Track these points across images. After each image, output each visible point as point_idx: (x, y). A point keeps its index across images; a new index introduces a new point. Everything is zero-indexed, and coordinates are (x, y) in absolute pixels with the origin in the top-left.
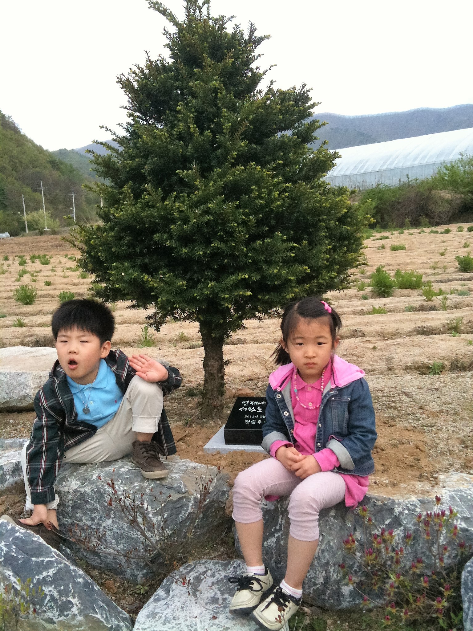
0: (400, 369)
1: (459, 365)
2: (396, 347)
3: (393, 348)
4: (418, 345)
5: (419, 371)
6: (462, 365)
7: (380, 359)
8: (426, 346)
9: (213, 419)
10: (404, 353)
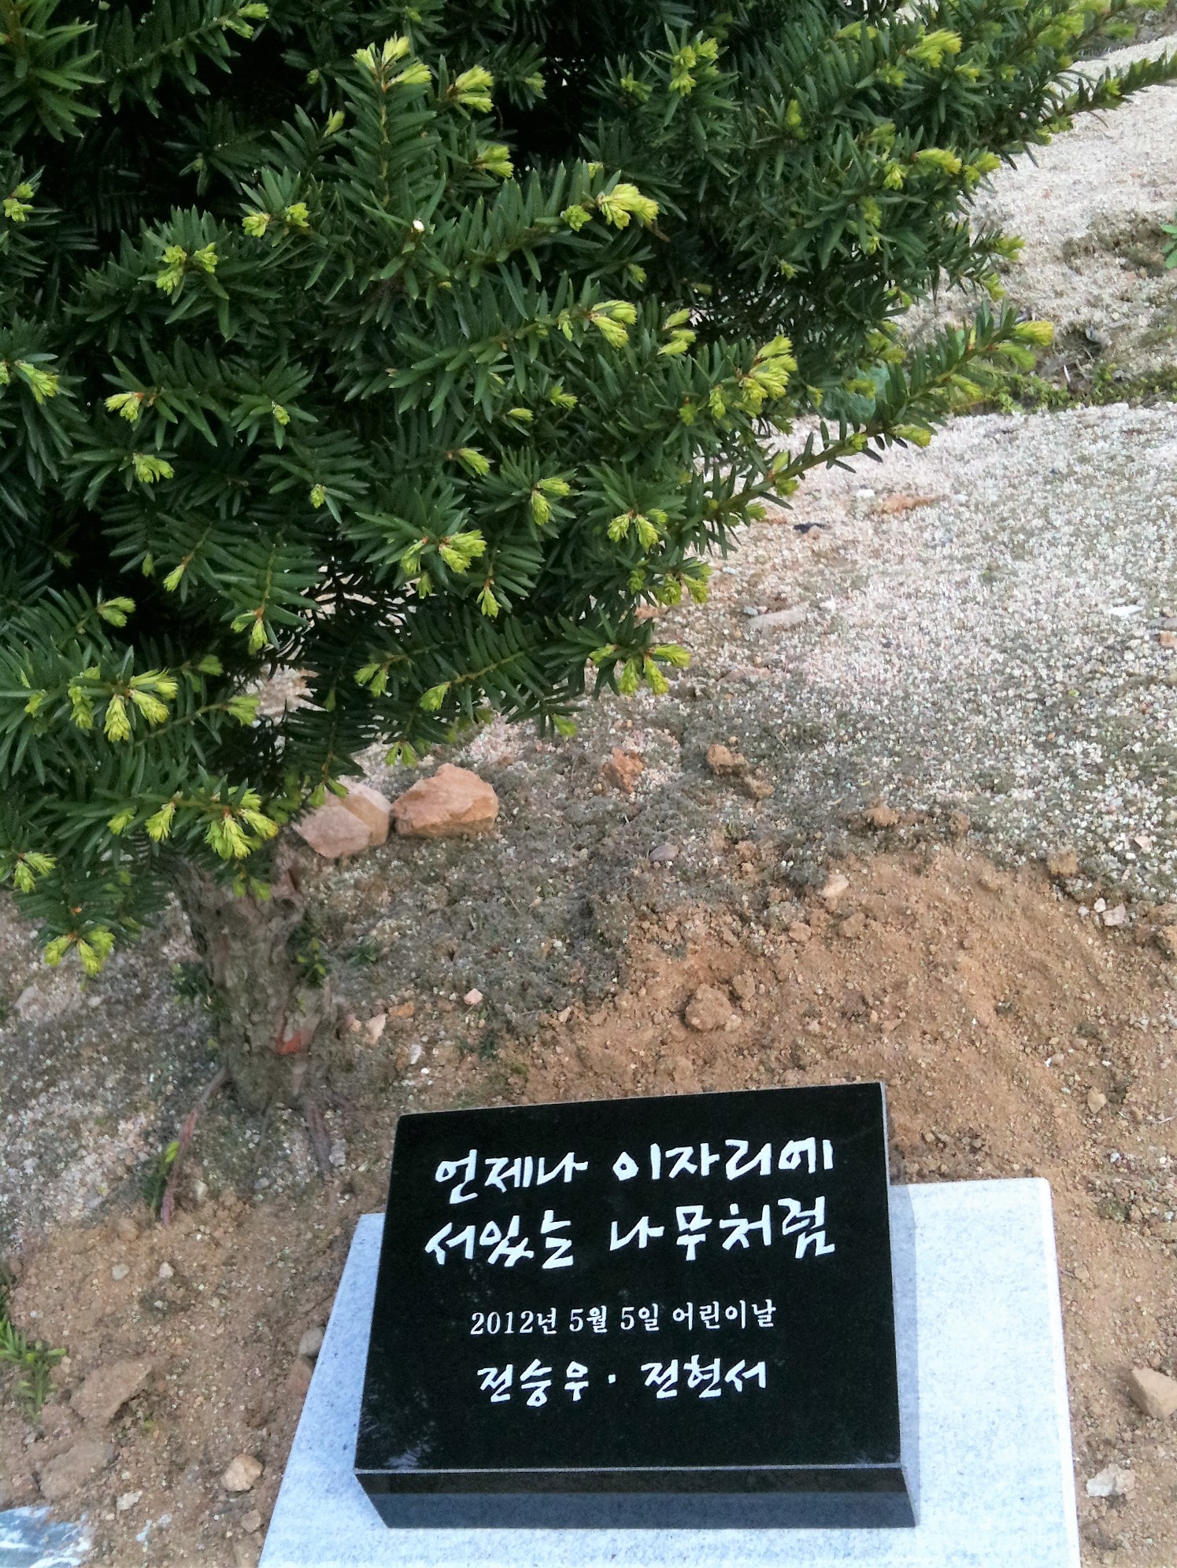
9: (298, 1109)
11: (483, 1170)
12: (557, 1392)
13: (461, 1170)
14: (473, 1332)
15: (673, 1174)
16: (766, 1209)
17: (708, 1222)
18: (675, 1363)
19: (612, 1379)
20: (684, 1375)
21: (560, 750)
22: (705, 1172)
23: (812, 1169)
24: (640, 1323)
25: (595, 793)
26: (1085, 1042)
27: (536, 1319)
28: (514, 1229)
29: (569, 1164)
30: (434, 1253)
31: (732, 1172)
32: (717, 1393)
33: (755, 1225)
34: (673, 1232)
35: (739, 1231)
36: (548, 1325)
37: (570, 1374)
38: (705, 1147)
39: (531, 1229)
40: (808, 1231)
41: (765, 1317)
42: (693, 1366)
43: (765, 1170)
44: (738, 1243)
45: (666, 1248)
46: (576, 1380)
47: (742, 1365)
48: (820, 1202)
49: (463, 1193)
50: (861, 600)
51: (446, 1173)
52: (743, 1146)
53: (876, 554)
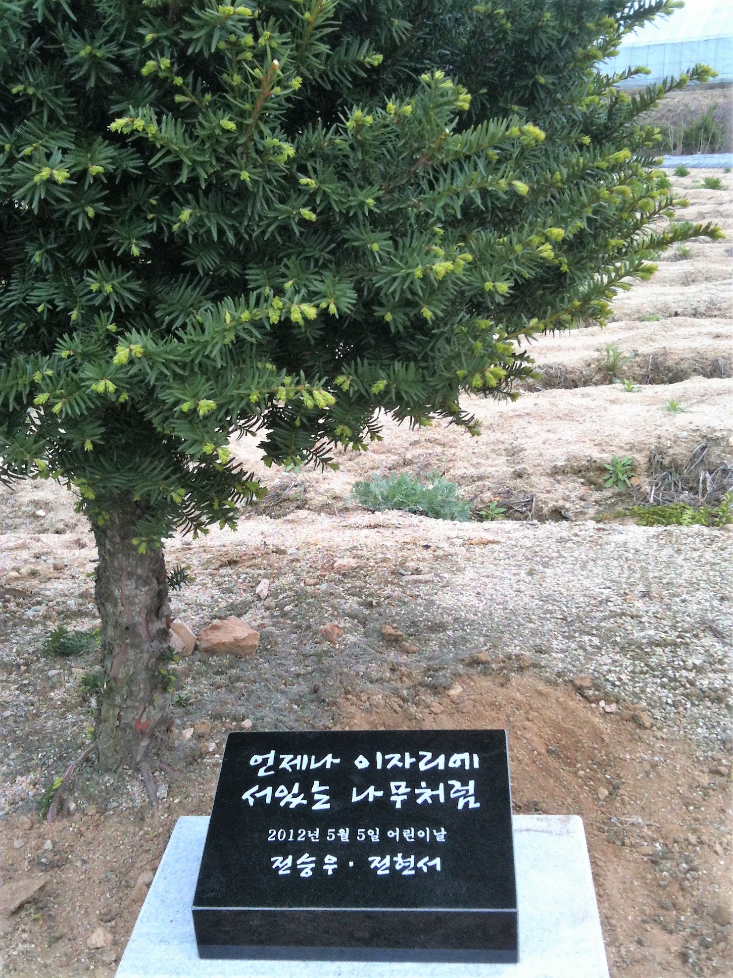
0: (541, 475)
1: (666, 461)
2: (523, 422)
3: (517, 424)
4: (568, 416)
5: (583, 477)
6: (673, 461)
7: (493, 451)
8: (588, 419)
9: (138, 770)
10: (544, 435)
11: (278, 761)
12: (318, 869)
13: (265, 761)
14: (269, 839)
15: (389, 767)
16: (442, 786)
17: (409, 790)
18: (388, 857)
19: (351, 864)
20: (393, 863)
21: (294, 622)
22: (407, 766)
23: (467, 767)
24: (368, 837)
25: (316, 643)
26: (595, 767)
27: (307, 833)
28: (296, 788)
29: (329, 759)
30: (247, 800)
31: (422, 766)
32: (413, 872)
33: (435, 793)
34: (388, 793)
35: (425, 795)
36: (315, 837)
37: (326, 860)
38: (407, 755)
39: (306, 790)
40: (465, 796)
41: (441, 836)
42: (399, 858)
43: (441, 767)
44: (426, 801)
45: (384, 803)
46: (330, 864)
47: (427, 859)
48: (472, 783)
49: (266, 771)
50: (461, 576)
51: (256, 761)
52: (429, 755)
53: (468, 559)
